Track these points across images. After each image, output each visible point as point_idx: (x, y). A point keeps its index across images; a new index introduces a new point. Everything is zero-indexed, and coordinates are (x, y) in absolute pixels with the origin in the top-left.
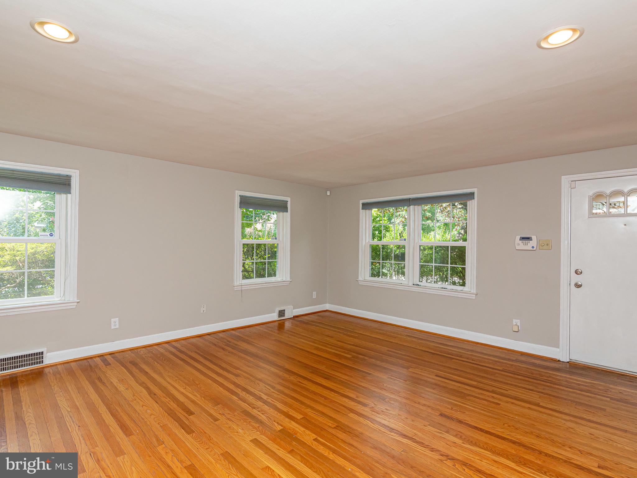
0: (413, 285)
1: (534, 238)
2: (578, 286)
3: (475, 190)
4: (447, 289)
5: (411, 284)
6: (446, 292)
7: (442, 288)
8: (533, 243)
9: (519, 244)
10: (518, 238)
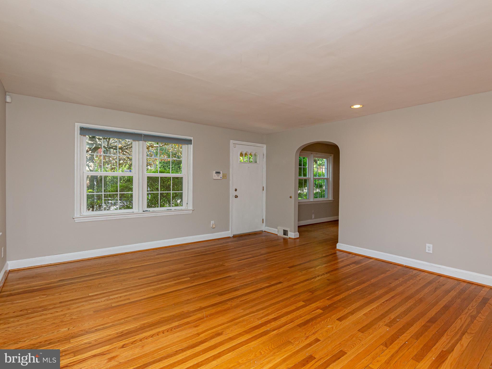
0: (143, 211)
1: (221, 172)
2: (236, 197)
3: (192, 138)
4: (171, 210)
5: (141, 211)
6: (171, 212)
7: (168, 210)
8: (221, 175)
9: (215, 176)
10: (214, 172)
